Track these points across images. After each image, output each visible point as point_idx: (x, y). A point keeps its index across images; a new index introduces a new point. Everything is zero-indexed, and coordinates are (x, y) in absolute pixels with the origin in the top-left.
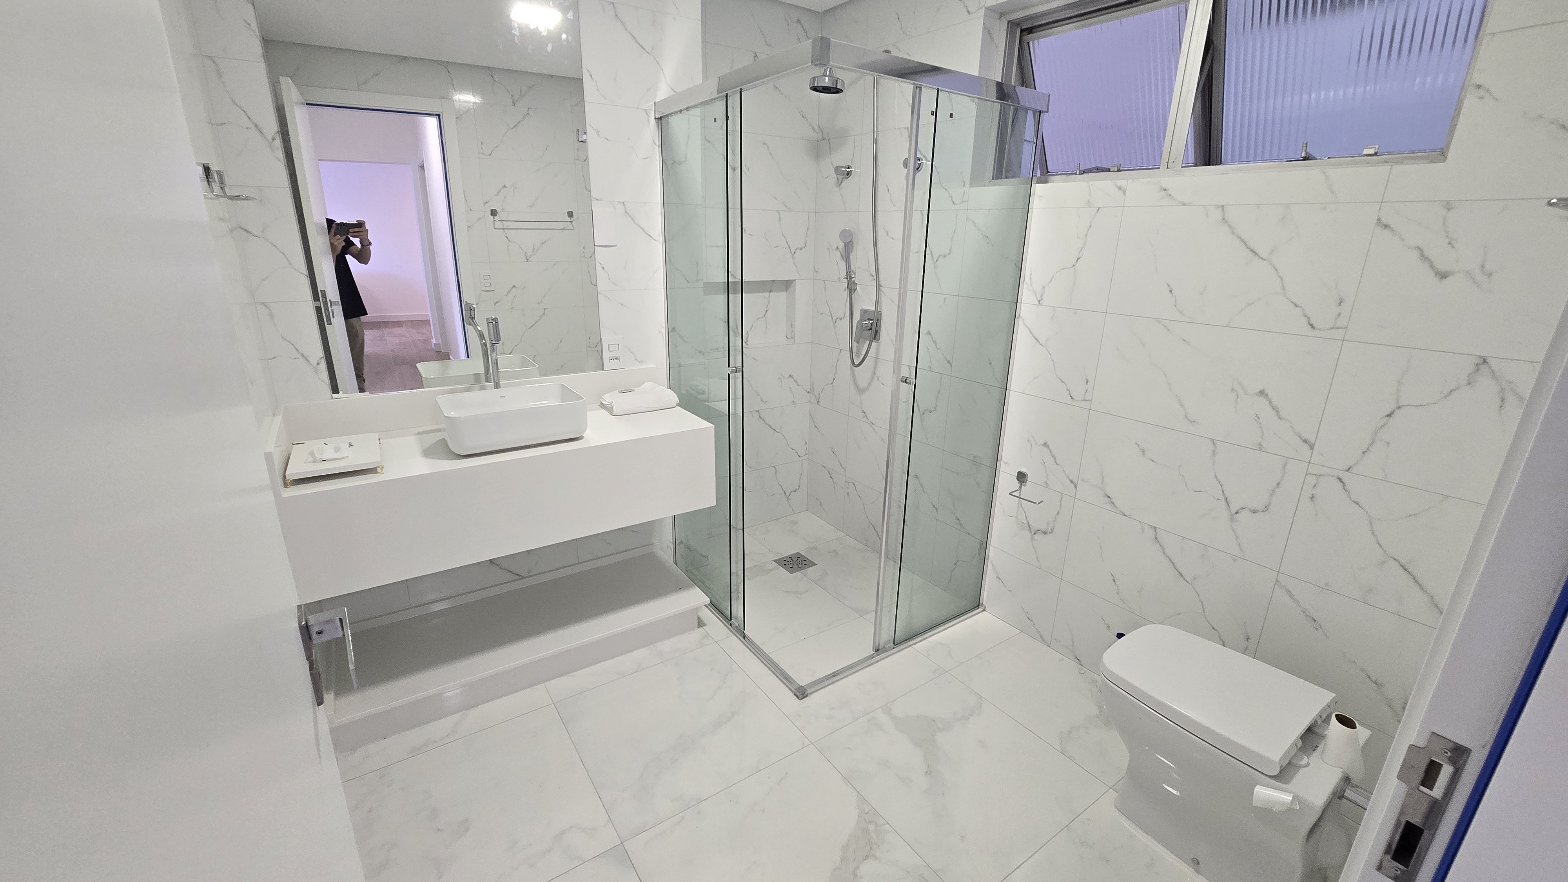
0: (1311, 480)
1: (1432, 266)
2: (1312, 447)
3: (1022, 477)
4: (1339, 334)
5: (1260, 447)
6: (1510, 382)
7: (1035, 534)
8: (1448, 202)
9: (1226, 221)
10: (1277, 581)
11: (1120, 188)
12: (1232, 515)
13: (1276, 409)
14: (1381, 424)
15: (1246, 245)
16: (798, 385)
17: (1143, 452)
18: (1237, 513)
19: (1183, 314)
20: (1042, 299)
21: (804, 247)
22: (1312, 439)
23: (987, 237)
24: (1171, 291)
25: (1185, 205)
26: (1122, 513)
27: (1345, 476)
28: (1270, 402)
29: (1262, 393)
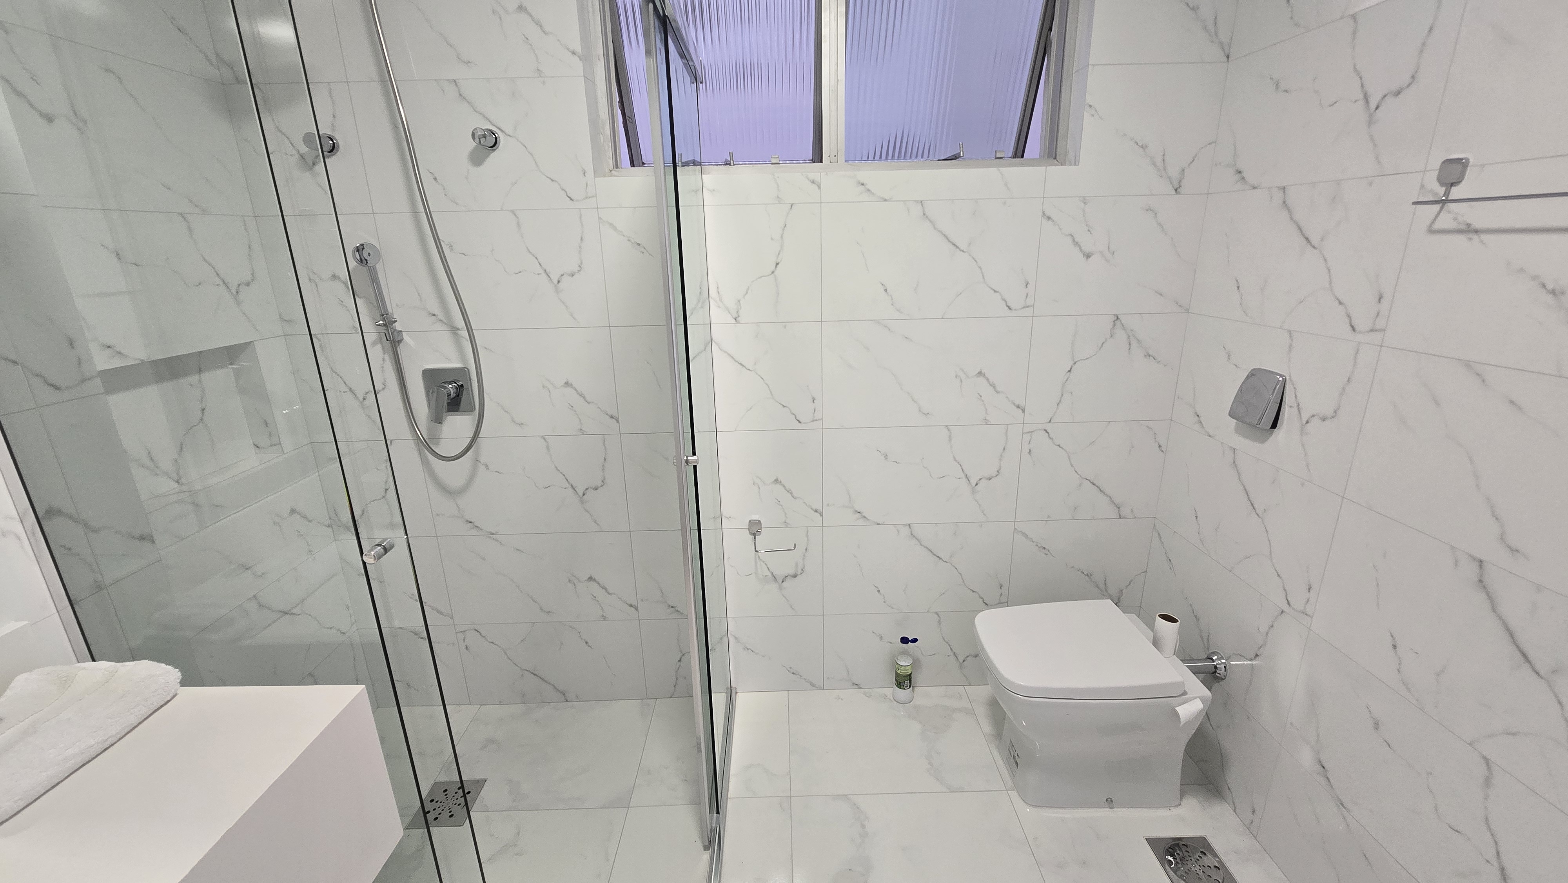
0: (1027, 437)
1: (1081, 249)
2: (1023, 411)
3: (755, 528)
4: (1028, 312)
5: (986, 422)
6: (1132, 331)
7: (783, 582)
8: (1084, 198)
9: (927, 217)
10: (1015, 529)
11: (813, 182)
12: (973, 488)
13: (993, 386)
14: (1066, 378)
15: (947, 238)
16: (310, 521)
17: (886, 457)
18: (977, 484)
19: (901, 312)
20: (739, 316)
21: (253, 280)
22: (1022, 404)
23: (639, 244)
24: (886, 290)
25: (885, 200)
26: (875, 523)
27: (1049, 427)
28: (988, 380)
29: (980, 373)
